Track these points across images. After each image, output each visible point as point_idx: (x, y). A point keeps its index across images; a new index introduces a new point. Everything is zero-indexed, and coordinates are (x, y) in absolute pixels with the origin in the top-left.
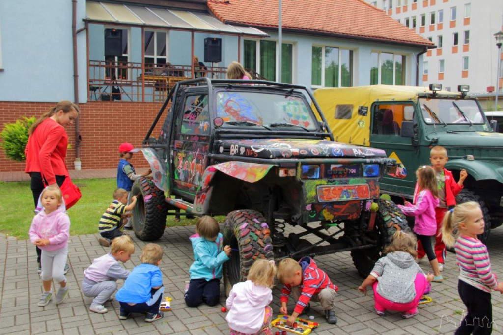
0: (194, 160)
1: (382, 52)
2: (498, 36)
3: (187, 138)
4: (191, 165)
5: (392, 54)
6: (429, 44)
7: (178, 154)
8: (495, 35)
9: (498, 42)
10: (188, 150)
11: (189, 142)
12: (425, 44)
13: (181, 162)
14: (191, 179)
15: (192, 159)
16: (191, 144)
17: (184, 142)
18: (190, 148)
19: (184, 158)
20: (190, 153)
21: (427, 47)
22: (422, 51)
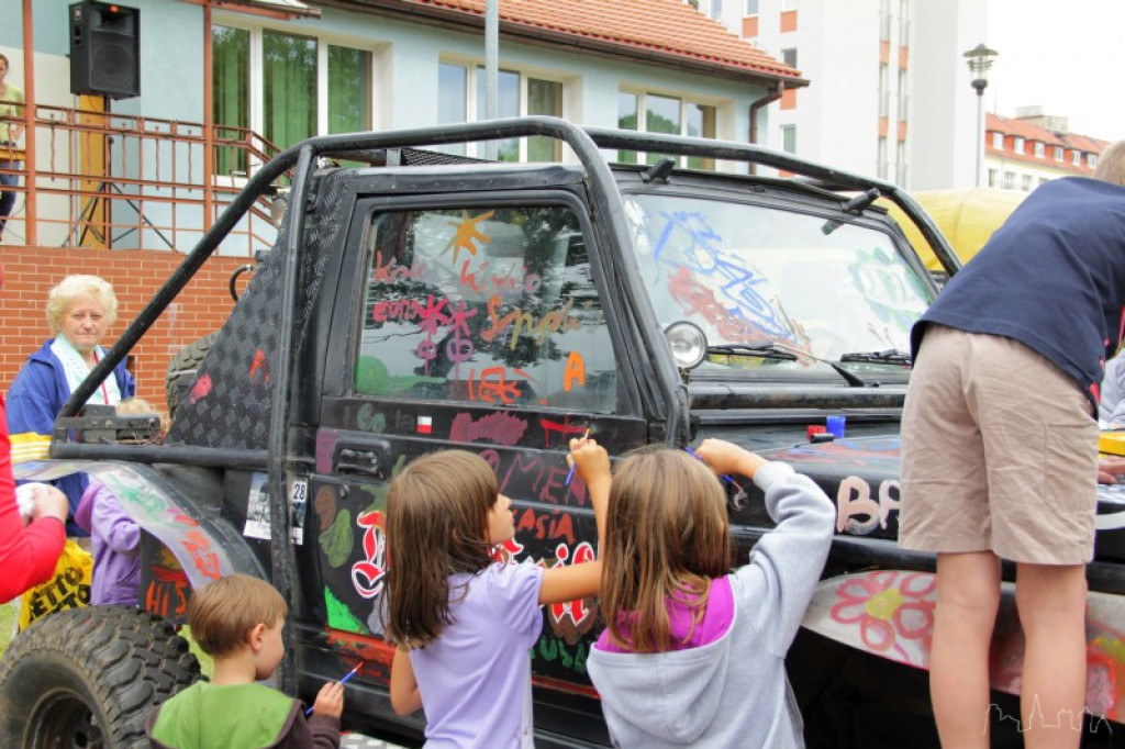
1: (649, 94)
2: (976, 59)
3: (426, 421)
5: (677, 102)
6: (788, 73)
8: (966, 55)
9: (975, 76)
12: (774, 73)
13: (381, 544)
21: (782, 84)
22: (765, 95)
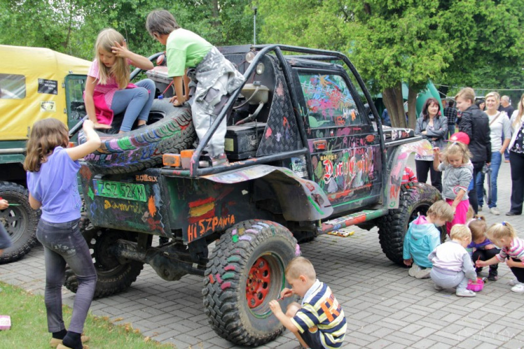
0: (353, 158)
3: (332, 132)
4: (348, 166)
7: (322, 158)
10: (337, 148)
11: (336, 137)
13: (330, 168)
14: (349, 183)
15: (350, 158)
16: (340, 140)
17: (328, 140)
18: (340, 145)
19: (334, 161)
20: (344, 151)
